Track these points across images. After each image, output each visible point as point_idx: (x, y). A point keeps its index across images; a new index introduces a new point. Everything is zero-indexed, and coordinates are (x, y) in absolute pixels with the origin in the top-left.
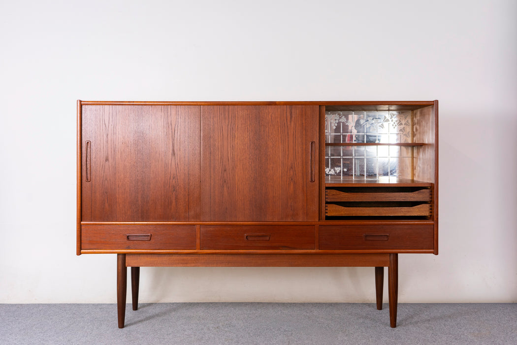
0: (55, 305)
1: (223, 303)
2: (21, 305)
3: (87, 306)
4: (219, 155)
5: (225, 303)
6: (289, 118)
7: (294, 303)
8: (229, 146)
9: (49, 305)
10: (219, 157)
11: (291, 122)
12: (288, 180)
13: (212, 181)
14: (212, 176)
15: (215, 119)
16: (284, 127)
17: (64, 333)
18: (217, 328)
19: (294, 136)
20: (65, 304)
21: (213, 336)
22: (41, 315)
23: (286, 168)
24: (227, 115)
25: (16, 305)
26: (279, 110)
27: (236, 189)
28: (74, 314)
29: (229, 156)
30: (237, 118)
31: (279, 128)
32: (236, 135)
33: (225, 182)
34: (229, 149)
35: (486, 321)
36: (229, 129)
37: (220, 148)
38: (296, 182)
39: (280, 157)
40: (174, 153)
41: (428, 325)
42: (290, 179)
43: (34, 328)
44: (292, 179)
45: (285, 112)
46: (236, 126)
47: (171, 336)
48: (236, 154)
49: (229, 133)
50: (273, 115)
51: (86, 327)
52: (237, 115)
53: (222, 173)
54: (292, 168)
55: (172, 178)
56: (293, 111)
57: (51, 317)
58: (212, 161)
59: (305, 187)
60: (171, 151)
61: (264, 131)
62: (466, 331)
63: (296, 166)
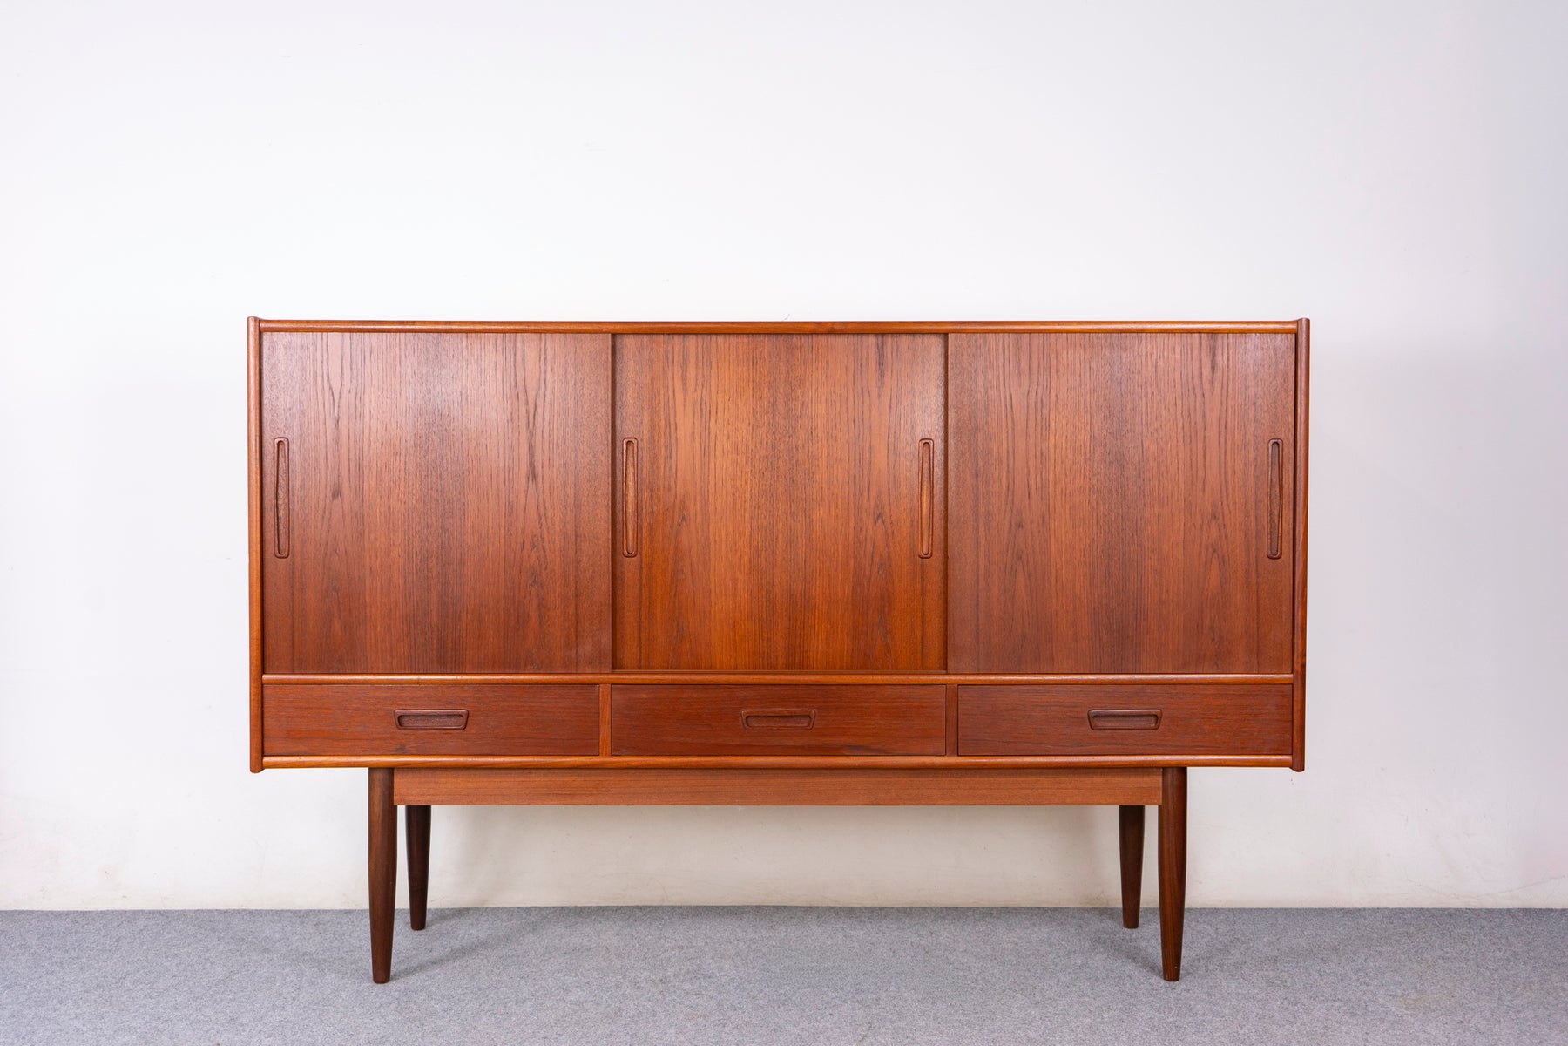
0: (183, 914)
1: (673, 907)
2: (84, 913)
4: (1000, 480)
5: (682, 907)
6: (1206, 373)
8: (1032, 454)
9: (164, 914)
10: (1001, 487)
11: (1212, 383)
12: (1204, 553)
13: (981, 555)
14: (983, 542)
15: (990, 377)
16: (1192, 397)
17: (218, 997)
18: (661, 981)
19: (1223, 422)
21: (649, 1005)
22: (142, 944)
23: (1198, 517)
24: (1024, 365)
25: (67, 914)
26: (1178, 349)
27: (1053, 579)
28: (242, 940)
29: (1032, 482)
30: (1053, 371)
31: (1179, 402)
32: (1053, 423)
33: (1020, 558)
34: (1032, 462)
35: (1441, 962)
36: (1032, 407)
37: (1005, 460)
38: (1227, 558)
39: (1182, 486)
40: (533, 474)
41: (1272, 974)
42: (1210, 550)
43: (127, 984)
44: (1215, 551)
45: (1195, 353)
46: (1053, 394)
47: (527, 1007)
48: (1051, 478)
49: (1032, 417)
50: (1160, 363)
51: (279, 979)
52: (1054, 362)
53: (1009, 532)
54: (1214, 517)
55: (527, 547)
56: (1219, 351)
57: (173, 951)
58: (981, 498)
59: (1253, 574)
60: (525, 468)
61: (1134, 409)
62: (1382, 991)
63: (1226, 512)
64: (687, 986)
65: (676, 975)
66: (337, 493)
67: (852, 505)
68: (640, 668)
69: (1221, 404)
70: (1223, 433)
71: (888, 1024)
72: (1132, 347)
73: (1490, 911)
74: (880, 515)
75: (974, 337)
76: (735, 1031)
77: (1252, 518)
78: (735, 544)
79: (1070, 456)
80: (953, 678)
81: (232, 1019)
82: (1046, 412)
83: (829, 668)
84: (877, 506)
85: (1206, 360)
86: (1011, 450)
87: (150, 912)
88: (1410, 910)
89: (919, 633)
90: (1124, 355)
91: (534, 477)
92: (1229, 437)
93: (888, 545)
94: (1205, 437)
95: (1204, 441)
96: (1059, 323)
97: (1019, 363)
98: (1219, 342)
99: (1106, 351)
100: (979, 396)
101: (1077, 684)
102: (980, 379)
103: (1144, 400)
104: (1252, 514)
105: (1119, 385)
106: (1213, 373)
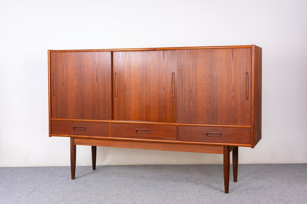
0: (40, 167)
2: (20, 167)
3: (59, 168)
4: (187, 82)
5: (139, 165)
6: (231, 57)
7: (179, 165)
8: (193, 76)
9: (36, 167)
10: (187, 83)
11: (233, 60)
12: (231, 98)
13: (183, 98)
14: (183, 95)
15: (185, 59)
16: (228, 63)
17: (48, 182)
18: (135, 178)
19: (235, 69)
20: (46, 167)
21: (133, 183)
22: (32, 173)
23: (230, 90)
24: (192, 56)
25: (17, 167)
26: (225, 52)
27: (198, 103)
28: (52, 172)
29: (194, 82)
30: (198, 57)
31: (225, 64)
32: (198, 69)
33: (191, 98)
34: (193, 77)
35: (287, 173)
36: (193, 65)
37: (188, 77)
38: (236, 99)
39: (226, 83)
40: (97, 80)
41: (254, 176)
42: (232, 97)
43: (30, 180)
44: (233, 97)
45: (229, 53)
46: (198, 63)
47: (109, 183)
48: (198, 81)
49: (193, 67)
50: (221, 55)
51: (60, 179)
52: (198, 56)
53: (189, 93)
54: (233, 90)
55: (96, 94)
56: (234, 52)
57: (39, 174)
58: (183, 85)
59: (242, 103)
60: (95, 79)
61: (215, 66)
62: (275, 179)
63: (236, 89)
64: (140, 179)
65: (138, 177)
66: (63, 84)
67: (158, 87)
68: (118, 119)
69: (235, 64)
70: (235, 71)
71: (179, 186)
72: (215, 52)
73: (298, 164)
74: (164, 89)
75: (181, 51)
76: (149, 187)
78: (135, 94)
79: (202, 76)
80: (177, 124)
81: (51, 186)
82: (196, 66)
83: (154, 121)
84: (163, 87)
85: (231, 54)
86: (189, 75)
87: (33, 167)
88: (282, 164)
89: (172, 114)
90: (213, 54)
91: (97, 81)
92: (237, 72)
93: (165, 95)
94: (231, 72)
95: (231, 73)
96: (199, 47)
97: (191, 56)
98: (234, 50)
99: (209, 53)
100: (182, 63)
101: (203, 126)
102: (183, 60)
103: (218, 64)
104: (242, 89)
105: (212, 60)
106: (233, 57)
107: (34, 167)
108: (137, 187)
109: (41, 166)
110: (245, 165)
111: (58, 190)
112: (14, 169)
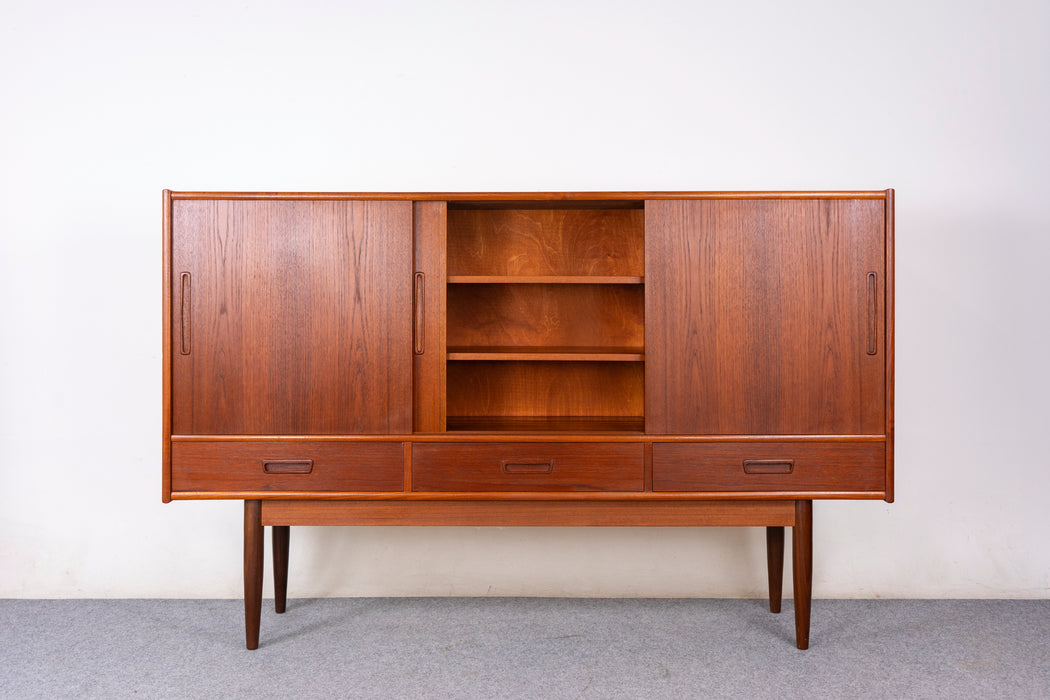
1: (458, 598)
2: (51, 601)
4: (681, 301)
6: (823, 227)
8: (703, 283)
9: (105, 602)
10: (681, 305)
11: (827, 234)
12: (823, 351)
13: (668, 353)
14: (669, 343)
15: (673, 230)
16: (814, 243)
17: (138, 659)
18: (447, 649)
19: (835, 262)
20: (138, 600)
21: (437, 665)
22: (89, 622)
23: (819, 326)
24: (697, 221)
25: (40, 601)
26: (803, 210)
27: (718, 369)
28: (158, 620)
29: (703, 303)
30: (717, 226)
31: (804, 246)
32: (717, 262)
33: (695, 355)
34: (703, 288)
35: (992, 637)
36: (703, 250)
37: (684, 287)
38: (838, 355)
39: (807, 304)
40: (358, 297)
41: (873, 645)
42: (827, 349)
43: (76, 649)
44: (830, 349)
45: (816, 213)
46: (717, 241)
47: (352, 666)
48: (717, 299)
49: (703, 257)
50: (792, 220)
51: (182, 646)
52: (718, 220)
53: (688, 337)
54: (830, 326)
55: (355, 347)
56: (832, 213)
57: (110, 627)
58: (668, 313)
59: (857, 366)
60: (353, 293)
61: (774, 251)
62: (950, 657)
63: (838, 322)
64: (464, 652)
65: (457, 645)
66: (223, 310)
69: (834, 248)
70: (835, 268)
71: (603, 679)
72: (772, 209)
75: (662, 202)
76: (496, 684)
77: (856, 327)
79: (730, 284)
80: (649, 437)
81: (147, 674)
82: (712, 253)
85: (823, 218)
86: (688, 280)
87: (96, 600)
88: (971, 600)
90: (766, 215)
91: (359, 299)
92: (839, 271)
94: (823, 271)
95: (822, 274)
97: (694, 220)
98: (832, 204)
99: (754, 212)
100: (666, 243)
101: (735, 441)
102: (667, 231)
103: (781, 245)
104: (856, 324)
105: (763, 235)
106: (828, 227)
107: (99, 600)
108: (452, 684)
109: (122, 598)
110: (834, 601)
111: (169, 690)
112: (30, 608)
